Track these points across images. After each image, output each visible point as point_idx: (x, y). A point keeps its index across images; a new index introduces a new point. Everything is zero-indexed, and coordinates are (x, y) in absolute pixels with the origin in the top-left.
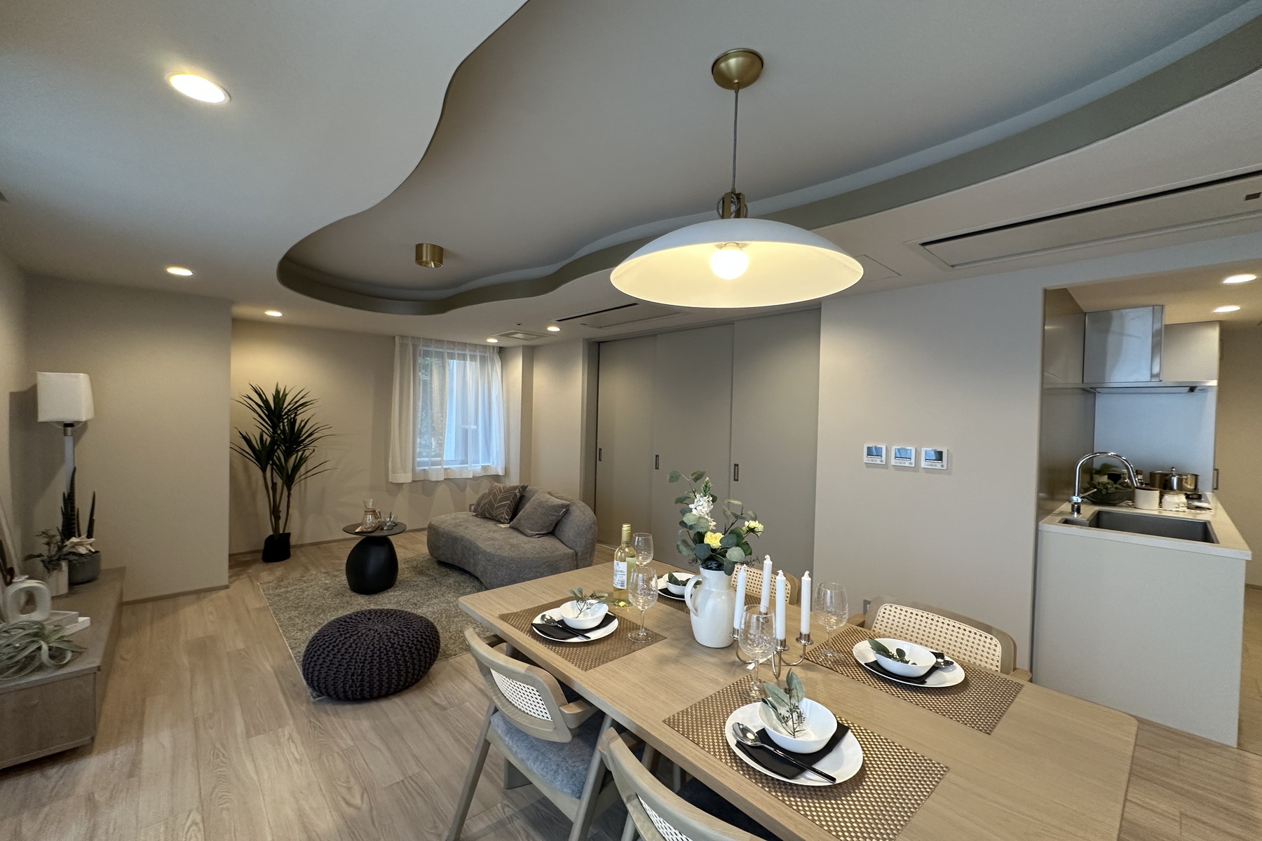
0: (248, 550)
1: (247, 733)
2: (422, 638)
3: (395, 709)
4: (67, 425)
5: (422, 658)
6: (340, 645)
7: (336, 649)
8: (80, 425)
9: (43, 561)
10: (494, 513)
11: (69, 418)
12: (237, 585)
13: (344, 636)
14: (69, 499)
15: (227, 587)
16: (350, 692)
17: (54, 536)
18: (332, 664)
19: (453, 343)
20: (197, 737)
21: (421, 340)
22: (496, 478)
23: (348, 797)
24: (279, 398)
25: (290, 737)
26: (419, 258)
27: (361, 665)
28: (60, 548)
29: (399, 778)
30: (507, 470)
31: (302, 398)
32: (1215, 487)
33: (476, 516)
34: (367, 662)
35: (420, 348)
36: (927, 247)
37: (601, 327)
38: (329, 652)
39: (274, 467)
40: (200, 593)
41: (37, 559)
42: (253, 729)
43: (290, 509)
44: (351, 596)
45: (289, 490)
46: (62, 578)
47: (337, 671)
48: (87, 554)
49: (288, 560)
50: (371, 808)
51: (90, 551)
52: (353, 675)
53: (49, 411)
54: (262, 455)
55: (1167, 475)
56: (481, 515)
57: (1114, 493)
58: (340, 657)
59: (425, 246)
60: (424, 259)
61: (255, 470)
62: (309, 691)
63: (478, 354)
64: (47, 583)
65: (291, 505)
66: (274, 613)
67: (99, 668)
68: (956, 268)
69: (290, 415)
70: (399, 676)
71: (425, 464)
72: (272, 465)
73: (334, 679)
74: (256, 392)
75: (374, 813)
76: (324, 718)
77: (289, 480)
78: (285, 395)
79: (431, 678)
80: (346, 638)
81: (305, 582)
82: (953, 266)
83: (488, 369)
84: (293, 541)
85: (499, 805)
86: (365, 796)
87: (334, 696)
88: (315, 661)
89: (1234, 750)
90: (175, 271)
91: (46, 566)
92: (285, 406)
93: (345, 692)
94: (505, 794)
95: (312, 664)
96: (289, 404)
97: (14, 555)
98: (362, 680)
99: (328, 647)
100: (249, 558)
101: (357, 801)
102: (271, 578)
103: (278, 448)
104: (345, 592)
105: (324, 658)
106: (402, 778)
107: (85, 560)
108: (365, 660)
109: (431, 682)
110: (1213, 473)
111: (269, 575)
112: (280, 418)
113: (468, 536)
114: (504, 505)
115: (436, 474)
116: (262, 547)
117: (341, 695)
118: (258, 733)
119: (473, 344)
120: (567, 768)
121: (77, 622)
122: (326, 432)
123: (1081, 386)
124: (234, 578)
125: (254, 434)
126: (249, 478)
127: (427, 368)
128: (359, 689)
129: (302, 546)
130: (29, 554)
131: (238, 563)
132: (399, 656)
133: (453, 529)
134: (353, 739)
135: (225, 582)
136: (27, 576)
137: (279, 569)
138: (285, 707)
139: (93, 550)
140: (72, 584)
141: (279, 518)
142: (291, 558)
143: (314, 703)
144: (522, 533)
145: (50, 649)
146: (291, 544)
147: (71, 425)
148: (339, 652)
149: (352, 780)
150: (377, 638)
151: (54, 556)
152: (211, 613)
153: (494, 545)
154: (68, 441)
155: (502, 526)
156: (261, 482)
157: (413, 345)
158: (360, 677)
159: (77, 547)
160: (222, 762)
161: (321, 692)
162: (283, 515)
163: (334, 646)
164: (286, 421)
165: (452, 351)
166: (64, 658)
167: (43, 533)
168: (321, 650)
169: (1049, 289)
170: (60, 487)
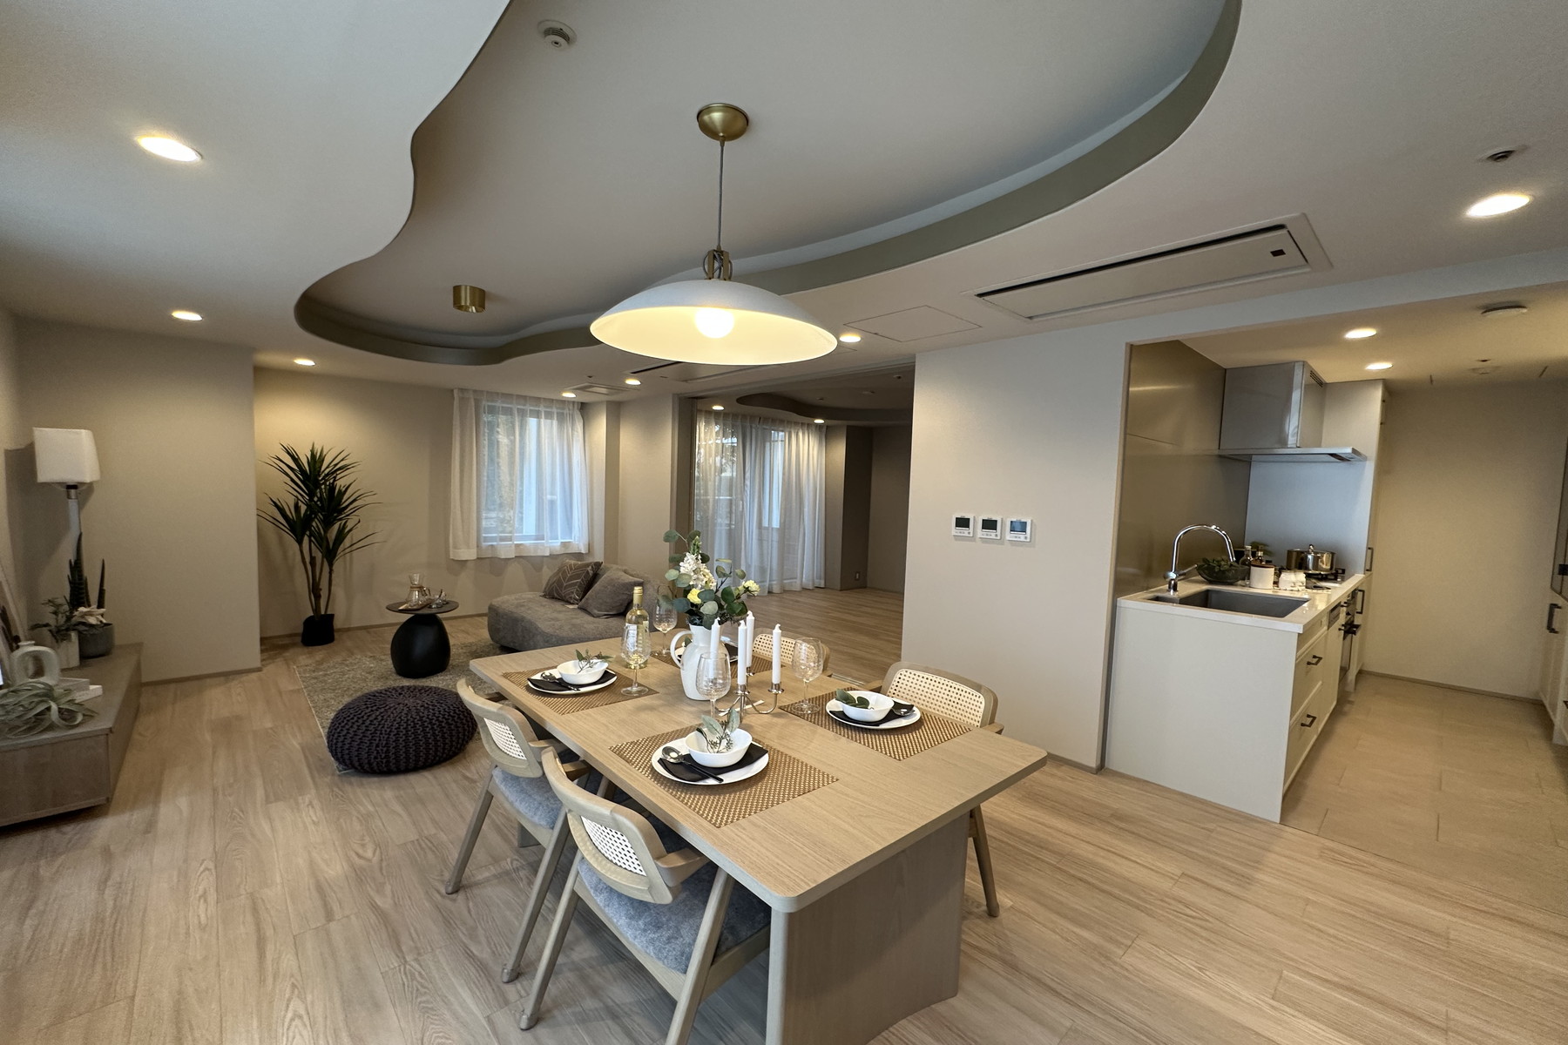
0: (287, 633)
1: (267, 797)
2: (455, 713)
3: (422, 783)
4: (70, 487)
5: (454, 733)
6: (365, 717)
7: (360, 721)
8: (84, 488)
9: (50, 631)
10: (563, 593)
11: (72, 478)
12: (271, 668)
13: (370, 709)
14: (76, 567)
15: (259, 670)
16: (375, 764)
17: (61, 605)
18: (356, 735)
19: (525, 398)
20: (215, 803)
21: (485, 394)
22: (579, 556)
23: (361, 851)
24: (316, 460)
25: (311, 804)
26: (457, 303)
27: (386, 736)
28: (69, 619)
29: (413, 836)
30: (590, 546)
31: (342, 460)
32: (1368, 568)
33: (544, 596)
34: (392, 734)
35: (484, 403)
36: (987, 298)
37: (686, 381)
38: (353, 723)
39: (312, 539)
40: (228, 675)
41: (44, 628)
42: (272, 797)
43: (333, 588)
44: (396, 680)
45: (331, 565)
46: (72, 648)
47: (362, 742)
48: (97, 625)
49: (332, 644)
50: (382, 860)
51: (101, 622)
52: (377, 746)
53: (50, 470)
54: (298, 527)
55: (1302, 552)
56: (549, 595)
57: (1228, 570)
58: (364, 728)
59: (463, 288)
60: (463, 304)
61: (290, 540)
62: (335, 764)
63: (555, 410)
64: (56, 652)
65: (333, 582)
66: (309, 695)
67: (111, 730)
68: (1035, 320)
69: (327, 480)
70: (428, 749)
71: (493, 539)
72: (309, 537)
73: (357, 751)
74: (288, 453)
75: (384, 864)
76: (348, 788)
77: (330, 554)
78: (322, 460)
79: (467, 755)
80: (372, 711)
81: (347, 666)
82: (1030, 318)
83: (568, 430)
84: (338, 623)
85: (509, 860)
86: (378, 852)
87: (359, 768)
88: (339, 733)
89: (1276, 825)
90: (181, 315)
91: (53, 636)
92: (323, 469)
93: (370, 763)
94: (518, 852)
95: (336, 735)
96: (327, 468)
97: (20, 624)
98: (388, 751)
99: (353, 719)
100: (287, 641)
101: (369, 854)
102: (309, 661)
103: (316, 517)
104: (390, 675)
105: (348, 729)
106: (417, 837)
107: (96, 632)
108: (390, 731)
109: (465, 758)
110: (1367, 552)
111: (305, 659)
112: (317, 485)
113: (529, 617)
114: (575, 584)
115: (506, 551)
116: (301, 630)
117: (366, 766)
118: (277, 799)
119: (549, 399)
120: (547, 805)
121: (88, 689)
122: (368, 500)
123: (1217, 452)
124: (268, 662)
125: (288, 501)
126: (285, 553)
127: (492, 427)
128: (384, 761)
129: (349, 629)
130: (35, 623)
131: (271, 645)
132: (428, 729)
133: (514, 610)
134: (374, 806)
135: (258, 664)
136: (33, 642)
137: (320, 652)
138: (309, 779)
139: (104, 621)
140: (84, 657)
141: (320, 596)
142: (335, 642)
143: (339, 776)
144: (589, 614)
145: (60, 710)
146: (335, 627)
147: (74, 487)
148: (363, 723)
149: (367, 839)
150: (405, 712)
151: (62, 626)
152: (239, 694)
153: (554, 625)
154: (73, 504)
155: (571, 607)
156: (299, 557)
157: (475, 399)
158: (385, 749)
159: (86, 617)
160: (240, 823)
161: (346, 765)
162: (324, 594)
163: (359, 718)
164: (323, 487)
165: (522, 407)
166: (75, 721)
167: (49, 601)
168: (345, 722)
169: (1135, 344)
170: (66, 553)
